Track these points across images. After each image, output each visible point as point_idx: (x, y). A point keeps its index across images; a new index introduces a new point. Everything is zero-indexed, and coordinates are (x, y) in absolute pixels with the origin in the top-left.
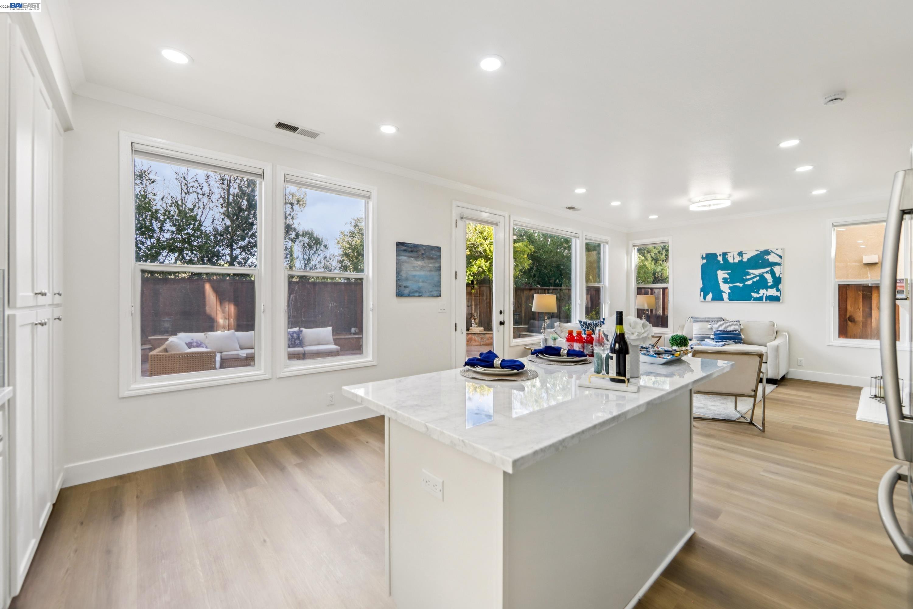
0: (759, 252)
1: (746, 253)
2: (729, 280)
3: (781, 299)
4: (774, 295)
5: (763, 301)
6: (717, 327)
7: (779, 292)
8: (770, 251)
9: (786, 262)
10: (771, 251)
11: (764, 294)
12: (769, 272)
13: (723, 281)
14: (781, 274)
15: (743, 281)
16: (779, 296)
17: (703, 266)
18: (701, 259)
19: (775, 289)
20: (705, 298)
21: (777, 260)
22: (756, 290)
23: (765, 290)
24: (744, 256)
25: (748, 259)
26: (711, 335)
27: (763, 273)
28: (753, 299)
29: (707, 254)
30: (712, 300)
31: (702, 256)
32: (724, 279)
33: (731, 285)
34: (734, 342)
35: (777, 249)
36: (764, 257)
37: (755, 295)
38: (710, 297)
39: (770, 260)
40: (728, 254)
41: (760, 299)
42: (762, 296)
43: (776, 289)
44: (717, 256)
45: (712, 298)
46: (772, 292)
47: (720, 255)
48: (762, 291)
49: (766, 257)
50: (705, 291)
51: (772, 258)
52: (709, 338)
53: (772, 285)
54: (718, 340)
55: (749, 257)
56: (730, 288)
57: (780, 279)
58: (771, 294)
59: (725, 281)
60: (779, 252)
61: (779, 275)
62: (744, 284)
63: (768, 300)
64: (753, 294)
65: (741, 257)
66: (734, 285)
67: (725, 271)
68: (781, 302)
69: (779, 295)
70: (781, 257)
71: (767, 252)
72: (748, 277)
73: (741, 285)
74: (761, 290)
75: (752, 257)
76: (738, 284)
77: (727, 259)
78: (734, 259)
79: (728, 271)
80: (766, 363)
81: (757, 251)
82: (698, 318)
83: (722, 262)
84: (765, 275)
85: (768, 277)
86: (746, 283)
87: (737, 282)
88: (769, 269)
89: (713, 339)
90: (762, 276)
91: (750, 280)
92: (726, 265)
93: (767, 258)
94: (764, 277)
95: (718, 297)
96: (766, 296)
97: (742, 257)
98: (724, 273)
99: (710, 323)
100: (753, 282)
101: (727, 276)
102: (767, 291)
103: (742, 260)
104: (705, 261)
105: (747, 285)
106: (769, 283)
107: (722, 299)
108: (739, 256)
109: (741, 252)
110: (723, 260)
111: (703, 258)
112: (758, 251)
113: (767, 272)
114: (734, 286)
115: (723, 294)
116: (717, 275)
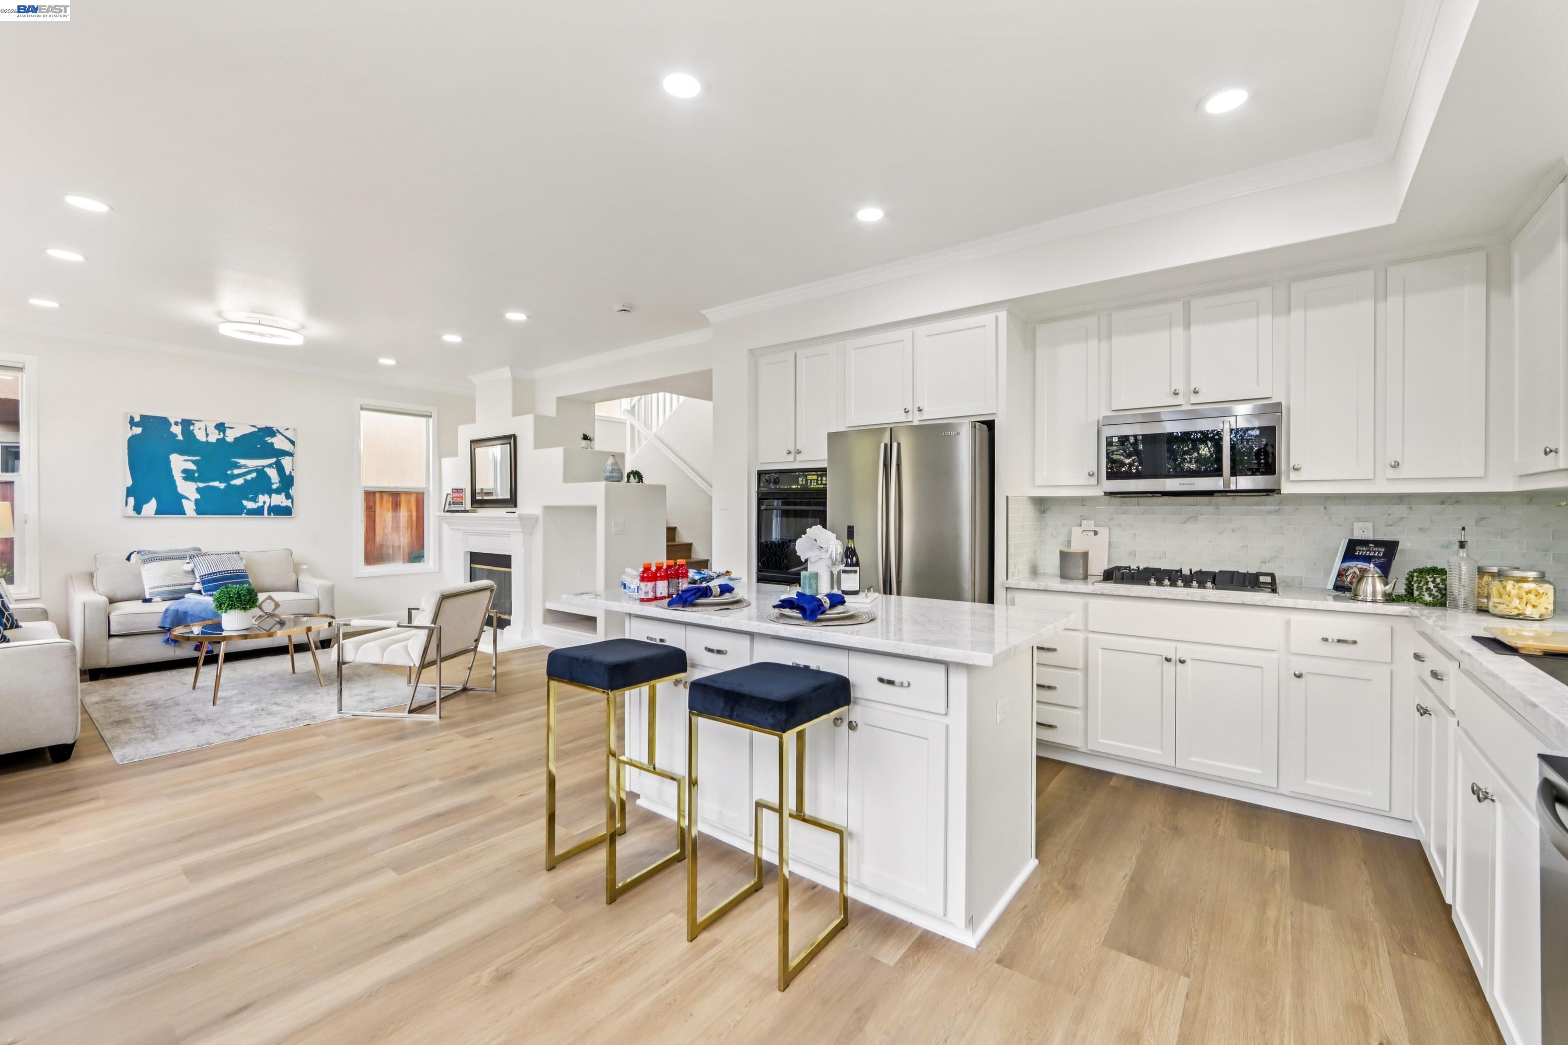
0: (256, 429)
1: (231, 428)
2: (196, 475)
3: (293, 511)
4: (282, 505)
5: (263, 515)
6: (206, 566)
7: (290, 500)
8: (275, 429)
9: (299, 451)
10: (277, 430)
11: (264, 503)
12: (274, 466)
13: (184, 475)
14: (293, 470)
15: (227, 478)
16: (290, 507)
17: (132, 442)
18: (129, 426)
19: (283, 494)
20: (138, 509)
21: (285, 446)
22: (250, 496)
23: (267, 496)
24: (228, 431)
25: (236, 439)
26: (193, 584)
27: (264, 467)
28: (245, 511)
29: (142, 417)
30: (155, 514)
31: (132, 418)
32: (185, 471)
33: (201, 485)
35: (288, 429)
36: (266, 439)
37: (250, 505)
38: (151, 507)
39: (276, 446)
40: (194, 424)
41: (258, 512)
42: (263, 507)
43: (286, 496)
44: (171, 425)
45: (157, 509)
46: (279, 500)
47: (176, 423)
48: (263, 499)
50: (138, 493)
51: (279, 443)
53: (278, 487)
55: (238, 435)
56: (198, 490)
57: (291, 477)
58: (278, 504)
59: (188, 475)
60: (289, 434)
61: (291, 472)
62: (229, 485)
63: (272, 514)
64: (245, 502)
65: (221, 433)
66: (207, 484)
67: (189, 455)
68: (292, 516)
70: (293, 443)
71: (270, 432)
72: (236, 472)
73: (222, 486)
74: (260, 496)
75: (244, 436)
76: (215, 484)
77: (194, 433)
79: (194, 456)
81: (252, 426)
82: (154, 552)
83: (180, 437)
84: (267, 470)
85: (273, 473)
86: (233, 482)
87: (214, 480)
88: (274, 460)
89: (199, 592)
90: (261, 472)
91: (241, 477)
92: (189, 445)
93: (270, 441)
94: (266, 473)
95: (171, 509)
96: (269, 507)
97: (224, 434)
98: (185, 460)
99: (188, 561)
100: (246, 481)
101: (193, 467)
102: (270, 497)
103: (223, 439)
104: (138, 430)
105: (235, 486)
106: (273, 484)
107: (182, 512)
108: (217, 431)
109: (222, 424)
110: (182, 434)
111: (132, 423)
112: (255, 426)
113: (270, 466)
114: (208, 486)
115: (184, 501)
116: (170, 462)
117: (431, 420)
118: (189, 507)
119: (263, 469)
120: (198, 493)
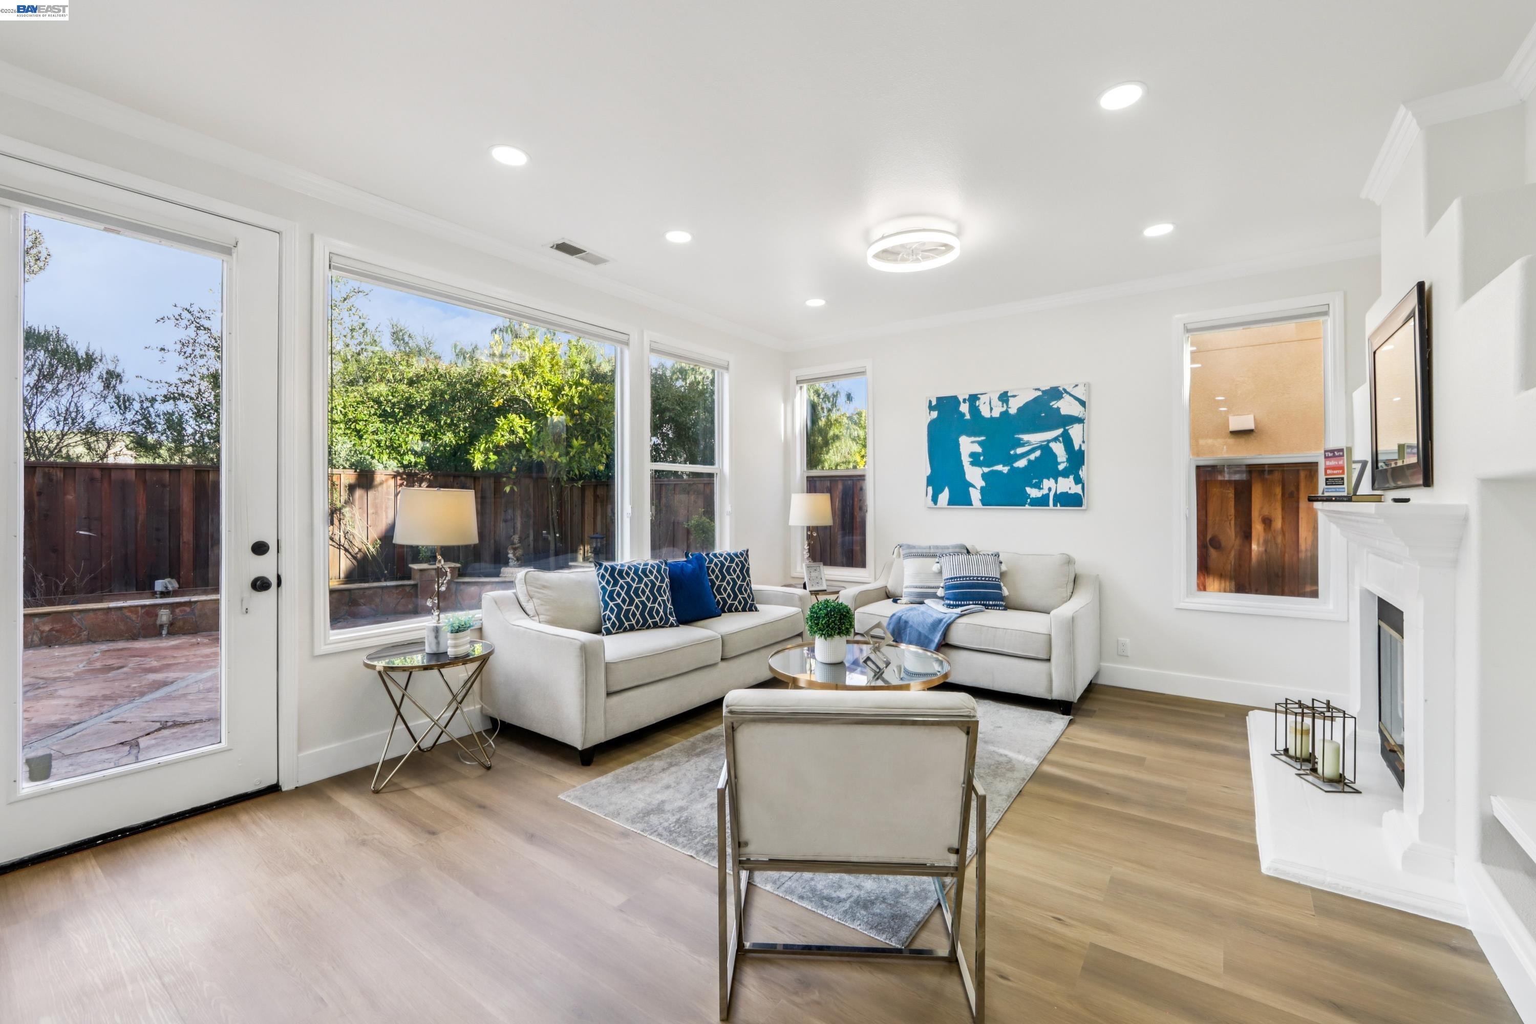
0: (1040, 393)
1: (1014, 396)
2: (982, 458)
3: (1085, 501)
4: (1070, 492)
5: (1048, 506)
6: (951, 568)
7: (1080, 486)
8: (1061, 389)
9: (1096, 416)
10: (1064, 390)
11: (1050, 489)
12: (1061, 439)
13: (971, 460)
14: (1083, 442)
15: (1009, 460)
16: (1080, 495)
17: (932, 426)
18: (928, 411)
19: (1072, 477)
20: (935, 500)
21: (1072, 409)
22: (1034, 481)
23: (1052, 481)
24: (1011, 401)
25: (1019, 409)
26: (938, 588)
27: (1049, 441)
28: (1029, 500)
29: (939, 399)
30: (948, 505)
31: (930, 402)
32: (973, 455)
33: (986, 470)
34: (983, 605)
35: (1077, 385)
36: (1051, 404)
37: (1033, 493)
38: (944, 496)
39: (1063, 412)
40: (979, 399)
41: (1042, 502)
42: (1048, 495)
43: (1075, 479)
44: (959, 403)
45: (949, 499)
46: (1066, 485)
47: (964, 401)
48: (1048, 483)
49: (1055, 404)
50: (935, 482)
51: (1066, 407)
52: (934, 596)
53: (1066, 468)
54: (952, 602)
55: (1021, 405)
56: (984, 476)
57: (1081, 453)
58: (1066, 491)
59: (975, 460)
60: (1078, 393)
61: (1080, 446)
62: (1012, 467)
63: (1058, 505)
64: (1028, 490)
65: (1005, 405)
66: (991, 469)
67: (975, 436)
68: (1083, 507)
69: (1080, 492)
70: (1083, 403)
71: (1056, 393)
72: (1020, 451)
73: (1005, 470)
74: (1045, 481)
75: (1027, 404)
76: (999, 468)
77: (979, 410)
78: (991, 409)
79: (979, 436)
80: (1049, 660)
81: (1036, 389)
82: (914, 547)
83: (968, 417)
84: (1052, 445)
85: (1059, 449)
86: (1016, 465)
87: (998, 463)
88: (1060, 431)
89: (942, 598)
90: (1045, 449)
91: (1024, 457)
92: (976, 424)
93: (1055, 406)
94: (1051, 449)
95: (960, 498)
96: (1056, 494)
97: (1007, 405)
98: (973, 442)
99: (937, 560)
100: (1029, 461)
101: (979, 449)
102: (1056, 482)
103: (1006, 412)
104: (935, 414)
105: (1018, 468)
106: (1059, 464)
107: (969, 503)
108: (1000, 403)
109: (1006, 393)
110: (970, 412)
111: (931, 408)
112: (1038, 389)
113: (1056, 439)
114: (993, 470)
115: (971, 489)
116: (959, 445)
117: (1329, 320)
118: (975, 495)
119: (1047, 445)
120: (983, 479)
